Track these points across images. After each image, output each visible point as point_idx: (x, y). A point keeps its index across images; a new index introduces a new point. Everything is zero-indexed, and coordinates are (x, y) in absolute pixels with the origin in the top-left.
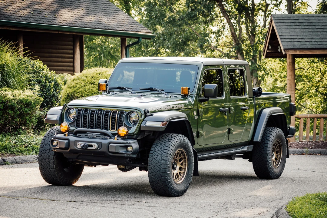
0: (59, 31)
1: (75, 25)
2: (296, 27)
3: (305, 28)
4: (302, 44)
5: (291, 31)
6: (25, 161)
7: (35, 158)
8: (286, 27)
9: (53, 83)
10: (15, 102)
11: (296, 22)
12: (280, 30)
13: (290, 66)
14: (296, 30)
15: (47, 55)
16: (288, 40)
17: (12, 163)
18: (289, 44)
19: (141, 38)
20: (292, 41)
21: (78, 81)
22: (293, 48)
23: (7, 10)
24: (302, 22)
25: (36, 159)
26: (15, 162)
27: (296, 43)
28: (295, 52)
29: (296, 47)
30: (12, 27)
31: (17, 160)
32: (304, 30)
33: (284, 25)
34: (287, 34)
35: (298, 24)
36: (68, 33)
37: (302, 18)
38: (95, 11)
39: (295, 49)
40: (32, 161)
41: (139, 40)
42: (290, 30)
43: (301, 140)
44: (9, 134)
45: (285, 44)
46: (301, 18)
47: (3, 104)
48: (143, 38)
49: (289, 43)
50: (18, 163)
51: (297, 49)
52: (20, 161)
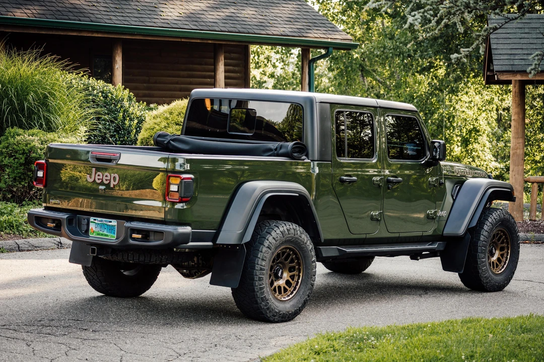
0: (181, 38)
1: (211, 28)
2: (523, 35)
3: (538, 37)
4: (527, 63)
5: (514, 42)
6: (36, 247)
7: (55, 241)
8: (508, 36)
9: (136, 121)
10: (42, 153)
11: (525, 27)
12: (496, 40)
13: (517, 99)
14: (522, 41)
15: (185, 73)
16: (506, 57)
17: (11, 250)
18: (506, 64)
19: (332, 48)
20: (512, 58)
21: (158, 120)
22: (511, 69)
23: (94, 5)
24: (535, 27)
25: (57, 243)
26: (17, 248)
27: (516, 62)
28: (515, 76)
29: (515, 69)
30: (98, 32)
31: (20, 246)
32: (535, 41)
33: (504, 32)
34: (506, 46)
35: (527, 31)
36: (199, 41)
37: (537, 21)
38: (257, 6)
39: (514, 71)
40: (49, 247)
41: (328, 51)
42: (512, 40)
43: (534, 219)
44: (35, 201)
45: (499, 64)
46: (534, 21)
47: (25, 155)
48: (334, 48)
49: (507, 62)
50: (23, 251)
51: (517, 71)
52: (27, 246)
